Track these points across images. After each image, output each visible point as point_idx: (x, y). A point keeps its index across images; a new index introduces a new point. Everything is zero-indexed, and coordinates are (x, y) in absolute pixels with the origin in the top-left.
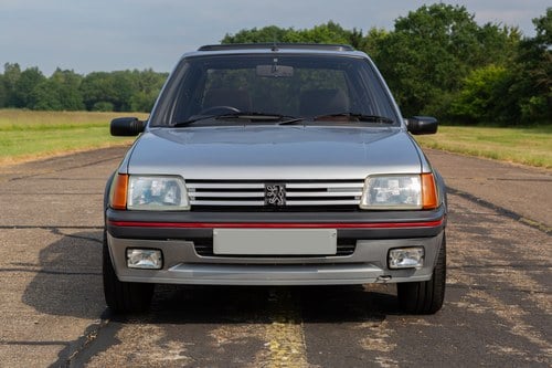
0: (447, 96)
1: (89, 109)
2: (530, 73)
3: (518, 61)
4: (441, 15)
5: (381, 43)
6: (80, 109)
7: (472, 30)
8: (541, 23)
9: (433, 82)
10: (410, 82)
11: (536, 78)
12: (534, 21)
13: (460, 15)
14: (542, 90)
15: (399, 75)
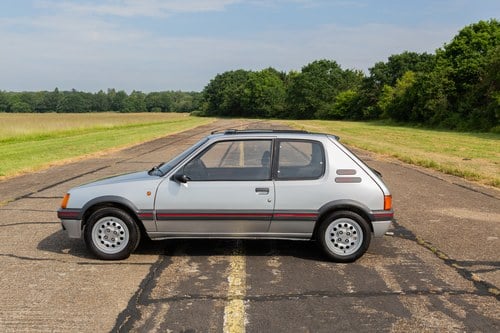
0: (328, 106)
1: (149, 111)
2: (367, 94)
3: (362, 89)
4: (324, 65)
5: (295, 79)
6: (144, 111)
7: (339, 73)
8: (372, 70)
9: (321, 98)
10: (310, 98)
11: (370, 97)
12: (369, 69)
13: (334, 65)
14: (373, 103)
15: (304, 95)
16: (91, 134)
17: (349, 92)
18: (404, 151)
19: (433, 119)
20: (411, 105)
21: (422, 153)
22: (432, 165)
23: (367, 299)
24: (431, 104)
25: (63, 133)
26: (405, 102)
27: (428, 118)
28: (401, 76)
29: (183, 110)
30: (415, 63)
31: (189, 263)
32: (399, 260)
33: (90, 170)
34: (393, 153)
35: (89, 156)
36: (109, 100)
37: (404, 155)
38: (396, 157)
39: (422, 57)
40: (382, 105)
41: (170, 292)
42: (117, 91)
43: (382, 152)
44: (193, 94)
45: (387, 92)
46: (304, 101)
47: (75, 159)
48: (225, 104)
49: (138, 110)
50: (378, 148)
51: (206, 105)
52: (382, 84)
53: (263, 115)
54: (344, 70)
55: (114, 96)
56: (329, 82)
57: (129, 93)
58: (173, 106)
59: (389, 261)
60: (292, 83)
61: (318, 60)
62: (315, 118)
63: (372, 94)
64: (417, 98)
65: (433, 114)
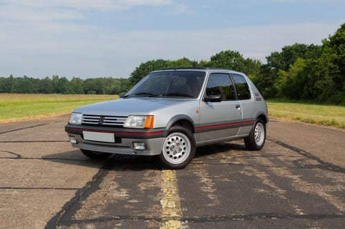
2: (265, 78)
3: (261, 73)
4: (229, 54)
7: (242, 61)
8: (269, 58)
11: (267, 80)
12: (266, 58)
13: (237, 55)
14: (270, 85)
19: (321, 96)
20: (302, 85)
24: (319, 84)
26: (297, 84)
27: (316, 96)
28: (293, 62)
29: (113, 92)
30: (304, 52)
39: (310, 47)
40: (277, 86)
45: (282, 75)
52: (277, 70)
54: (245, 58)
56: (233, 68)
58: (105, 89)
61: (224, 51)
63: (269, 78)
64: (307, 80)
65: (321, 92)
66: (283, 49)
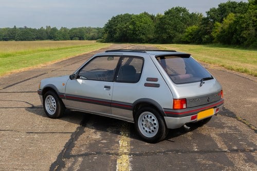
0: (180, 35)
1: (71, 39)
2: (205, 28)
3: (201, 25)
4: (178, 10)
5: (160, 19)
6: (69, 39)
7: (188, 15)
8: (208, 13)
9: (177, 31)
10: (169, 31)
11: (207, 30)
12: (206, 12)
13: (184, 10)
14: (209, 33)
15: (166, 29)
16: (36, 54)
17: (194, 27)
18: (228, 63)
19: (246, 43)
20: (232, 34)
21: (239, 64)
22: (246, 71)
23: (206, 155)
24: (245, 34)
25: (19, 53)
26: (229, 32)
27: (243, 42)
28: (226, 16)
29: (92, 39)
30: (235, 8)
31: (95, 132)
32: (226, 130)
33: (35, 75)
34: (221, 64)
35: (35, 67)
36: (47, 33)
37: (228, 65)
38: (223, 66)
39: (239, 4)
40: (214, 35)
41: (83, 150)
42: (52, 28)
43: (214, 63)
44: (98, 29)
45: (217, 26)
46: (166, 32)
47: (26, 69)
48: (117, 35)
49: (65, 39)
50: (211, 61)
51: (106, 36)
52: (214, 22)
53: (140, 41)
55: (50, 30)
56: (181, 21)
57: (59, 29)
58: (86, 36)
59: (219, 131)
60: (158, 22)
61: (175, 7)
62: (173, 43)
63: (208, 28)
64: (236, 30)
65: (246, 40)
66: (219, 6)
